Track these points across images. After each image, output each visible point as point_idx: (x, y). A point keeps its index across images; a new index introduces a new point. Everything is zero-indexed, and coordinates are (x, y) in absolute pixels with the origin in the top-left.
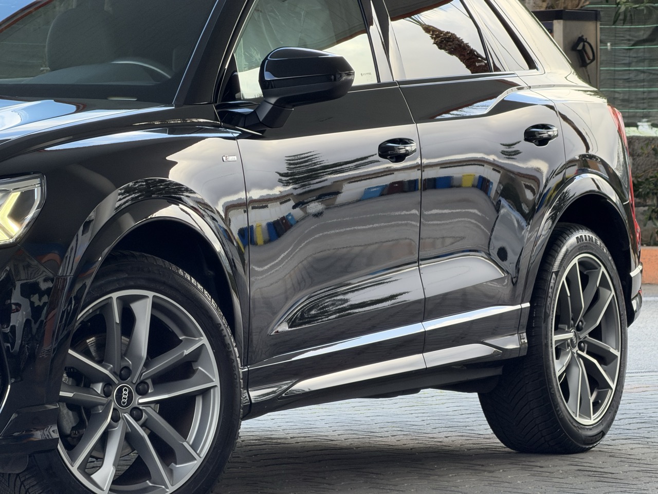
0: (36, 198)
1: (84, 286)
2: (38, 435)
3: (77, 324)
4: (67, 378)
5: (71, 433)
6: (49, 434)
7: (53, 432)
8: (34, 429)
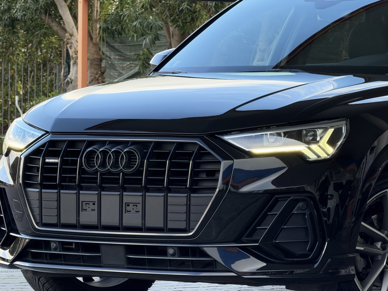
0: (343, 132)
1: (371, 185)
2: (343, 272)
3: (366, 207)
4: (360, 239)
5: (362, 271)
6: (349, 271)
7: (352, 270)
8: (341, 268)
